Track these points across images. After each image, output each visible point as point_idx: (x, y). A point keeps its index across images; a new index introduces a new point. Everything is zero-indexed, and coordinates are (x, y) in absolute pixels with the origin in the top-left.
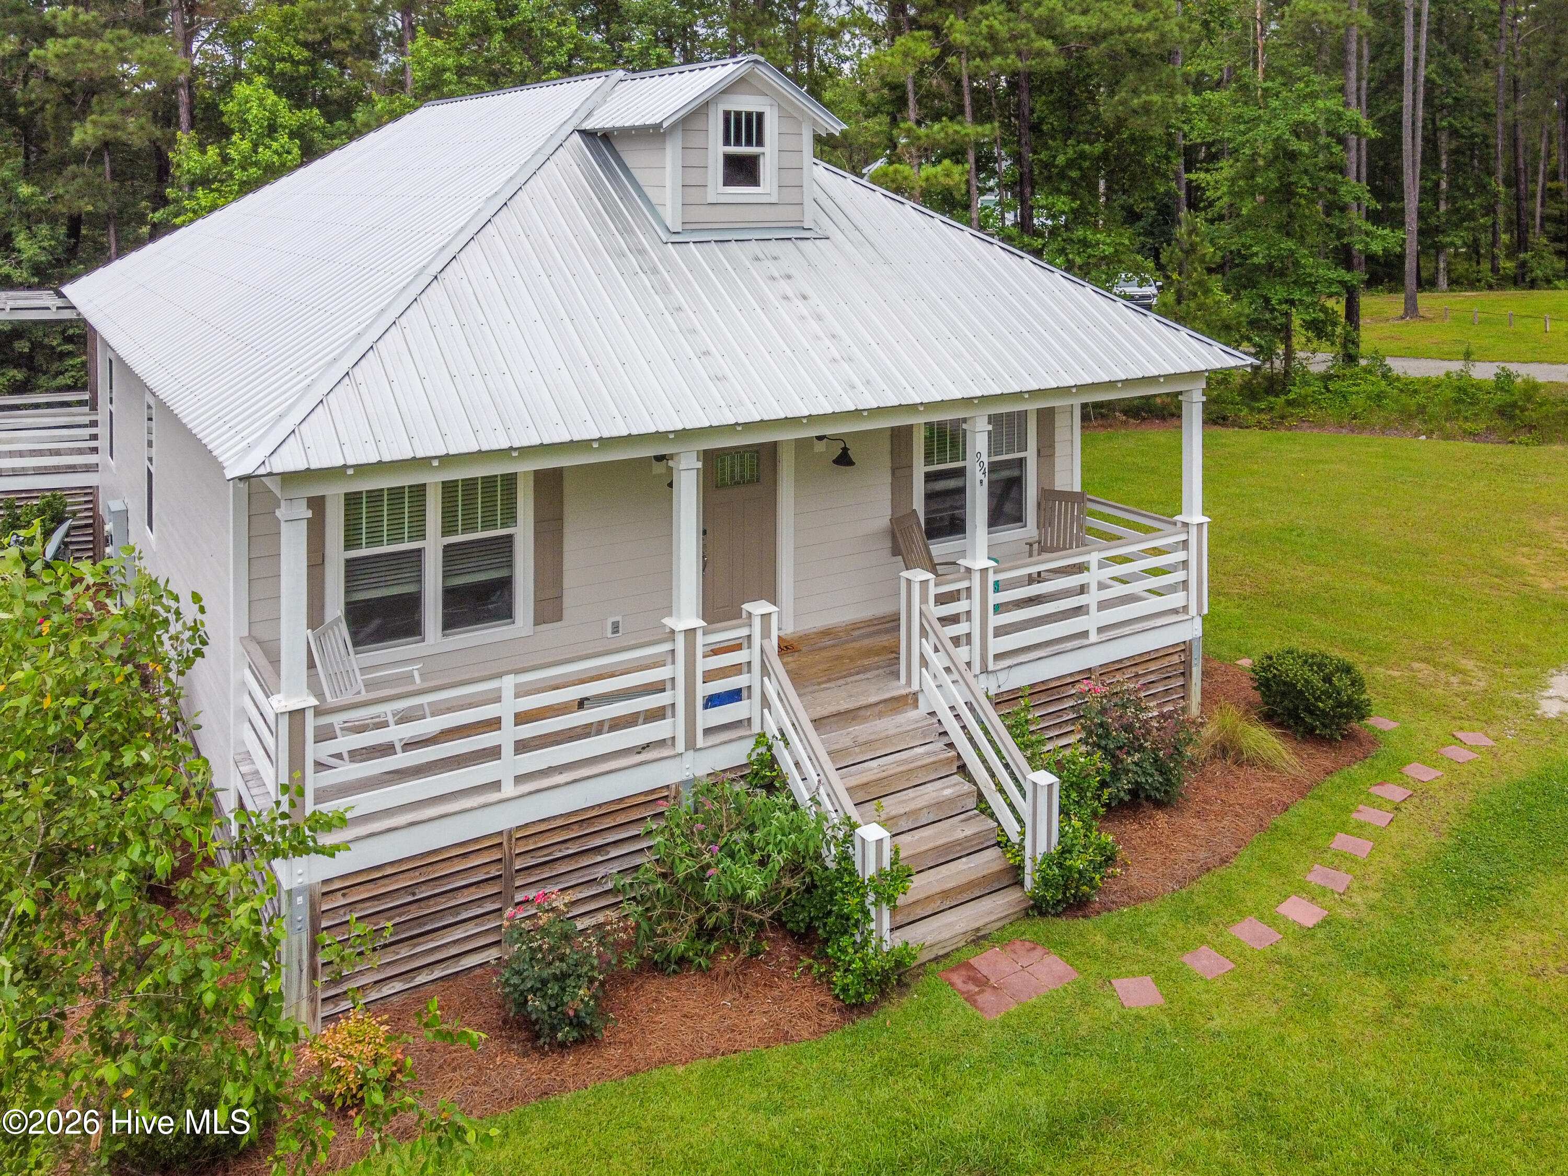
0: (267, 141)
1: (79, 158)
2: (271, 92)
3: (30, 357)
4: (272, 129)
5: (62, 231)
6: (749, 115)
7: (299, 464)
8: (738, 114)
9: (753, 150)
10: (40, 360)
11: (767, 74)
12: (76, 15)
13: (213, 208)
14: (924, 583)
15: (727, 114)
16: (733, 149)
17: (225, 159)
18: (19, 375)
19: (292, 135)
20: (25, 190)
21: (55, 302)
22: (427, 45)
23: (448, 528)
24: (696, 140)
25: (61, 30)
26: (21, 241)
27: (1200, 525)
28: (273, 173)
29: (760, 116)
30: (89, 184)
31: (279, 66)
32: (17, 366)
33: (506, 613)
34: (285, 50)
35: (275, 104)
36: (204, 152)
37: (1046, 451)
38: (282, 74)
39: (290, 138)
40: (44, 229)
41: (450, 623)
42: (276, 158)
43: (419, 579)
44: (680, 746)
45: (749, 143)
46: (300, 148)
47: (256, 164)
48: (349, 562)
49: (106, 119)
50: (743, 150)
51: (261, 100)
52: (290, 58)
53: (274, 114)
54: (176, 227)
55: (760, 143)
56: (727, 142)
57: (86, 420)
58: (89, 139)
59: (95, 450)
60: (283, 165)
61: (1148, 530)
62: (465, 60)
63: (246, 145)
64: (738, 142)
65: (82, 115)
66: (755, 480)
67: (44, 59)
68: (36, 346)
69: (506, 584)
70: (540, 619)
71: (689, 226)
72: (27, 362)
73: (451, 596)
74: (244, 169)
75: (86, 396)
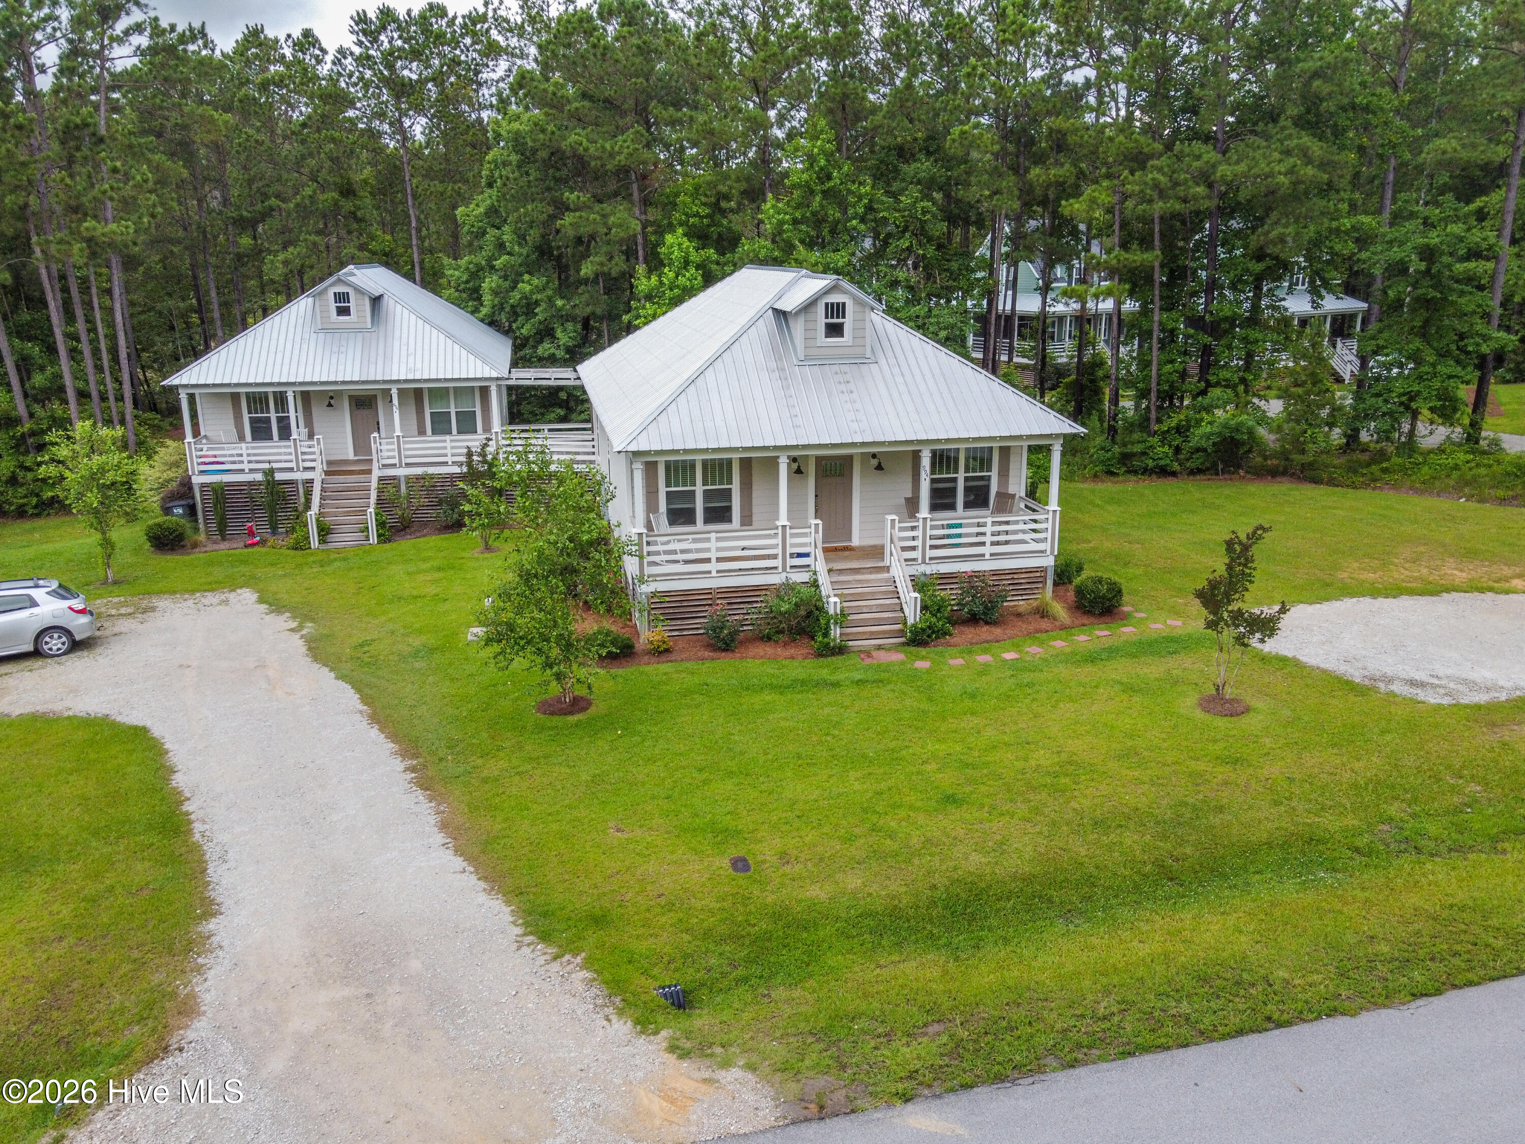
0: (683, 271)
1: (586, 281)
2: (685, 239)
3: (567, 401)
4: (686, 263)
5: (579, 326)
6: (838, 304)
7: (635, 449)
8: (832, 304)
9: (840, 320)
10: (572, 404)
11: (845, 284)
12: (579, 198)
13: (655, 317)
14: (893, 521)
15: (827, 304)
16: (830, 321)
17: (661, 283)
18: (562, 412)
19: (698, 267)
20: (559, 303)
21: (572, 375)
22: (773, 206)
23: (705, 483)
24: (810, 317)
25: (572, 206)
26: (559, 333)
27: (1055, 511)
28: (688, 293)
29: (844, 304)
30: (592, 297)
31: (691, 220)
32: (561, 407)
33: (729, 520)
34: (695, 209)
35: (688, 247)
36: (649, 278)
37: (1004, 473)
38: (694, 225)
39: (697, 269)
40: (570, 326)
41: (707, 521)
42: (688, 283)
43: (694, 502)
44: (780, 570)
45: (838, 317)
46: (703, 276)
47: (678, 287)
48: (667, 493)
49: (597, 259)
50: (835, 321)
51: (680, 245)
52: (697, 215)
53: (687, 254)
54: (637, 328)
55: (844, 317)
56: (827, 317)
57: (590, 438)
58: (589, 272)
59: (594, 453)
60: (692, 287)
61: (1034, 510)
62: (798, 215)
63: (672, 275)
64: (832, 317)
65: (586, 255)
66: (841, 475)
67: (564, 226)
68: (570, 395)
69: (729, 509)
70: (743, 524)
71: (807, 357)
72: (565, 404)
73: (707, 510)
74: (671, 290)
75: (589, 426)
